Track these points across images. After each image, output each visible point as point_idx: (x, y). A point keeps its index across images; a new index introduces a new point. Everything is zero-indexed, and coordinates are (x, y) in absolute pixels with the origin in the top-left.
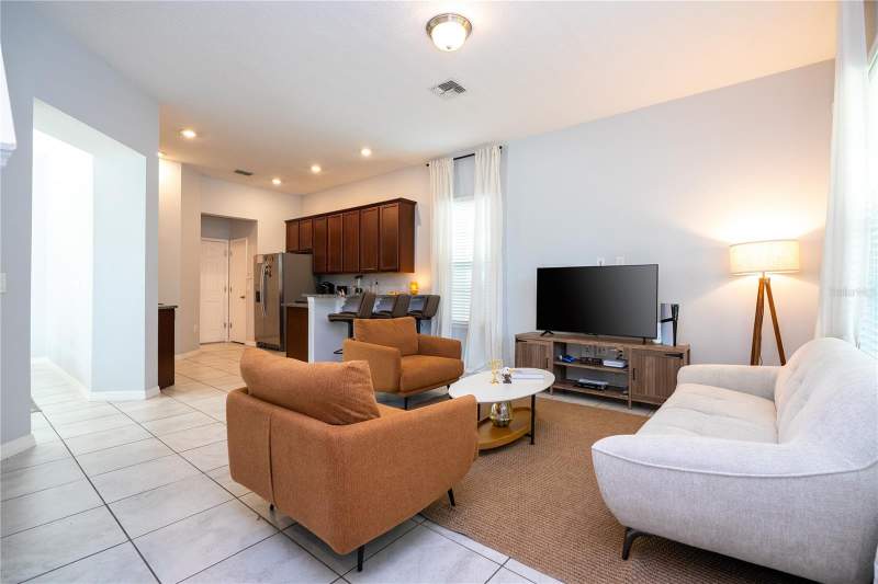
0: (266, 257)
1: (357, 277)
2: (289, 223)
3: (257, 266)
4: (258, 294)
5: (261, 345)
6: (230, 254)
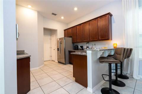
0: (60, 39)
1: (87, 43)
2: (65, 30)
3: (58, 41)
4: (58, 49)
5: (59, 62)
6: (51, 39)
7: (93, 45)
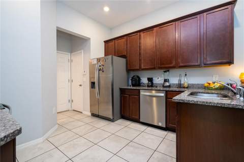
1: (165, 72)
2: (106, 42)
6: (72, 61)
7: (180, 76)
